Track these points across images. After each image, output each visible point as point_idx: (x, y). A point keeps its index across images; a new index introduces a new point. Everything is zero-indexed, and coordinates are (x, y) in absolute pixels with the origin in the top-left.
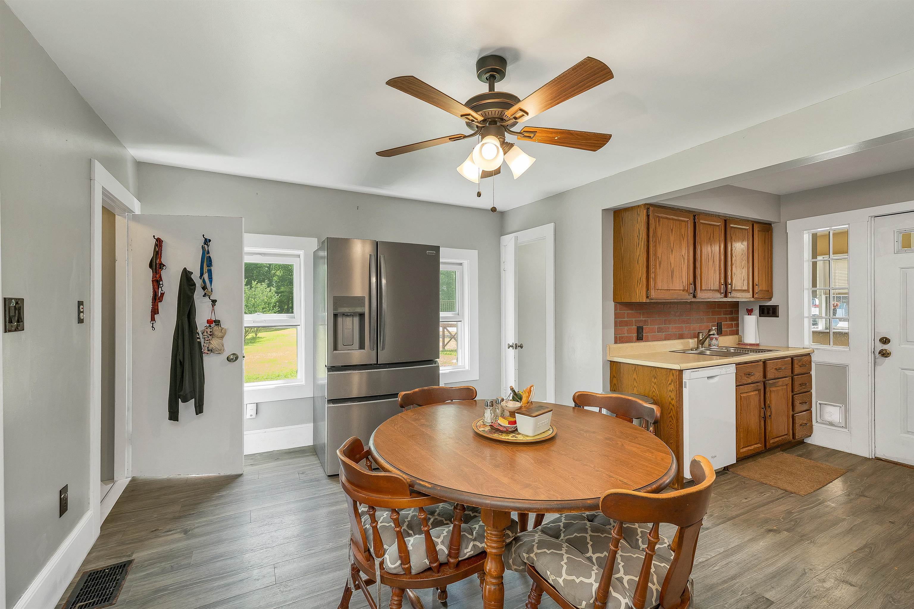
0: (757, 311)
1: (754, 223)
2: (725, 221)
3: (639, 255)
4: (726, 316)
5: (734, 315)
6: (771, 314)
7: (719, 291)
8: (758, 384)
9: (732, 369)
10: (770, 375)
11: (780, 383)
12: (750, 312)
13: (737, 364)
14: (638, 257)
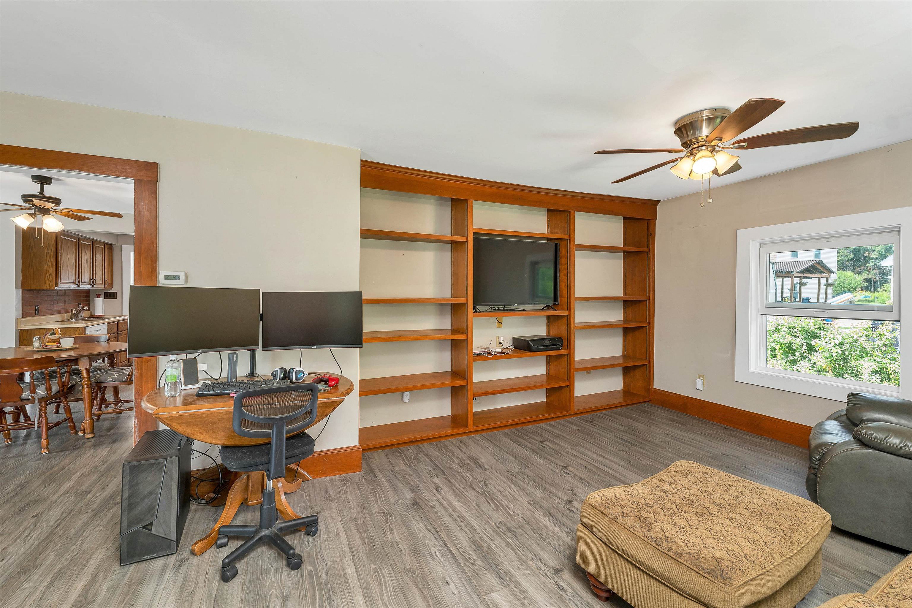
0: (103, 296)
1: (105, 244)
2: (92, 242)
3: (49, 260)
4: (83, 299)
5: (87, 298)
6: (112, 297)
7: (89, 284)
8: (115, 334)
9: (106, 326)
10: (120, 330)
11: (124, 334)
12: (98, 296)
13: (108, 323)
14: (47, 261)
